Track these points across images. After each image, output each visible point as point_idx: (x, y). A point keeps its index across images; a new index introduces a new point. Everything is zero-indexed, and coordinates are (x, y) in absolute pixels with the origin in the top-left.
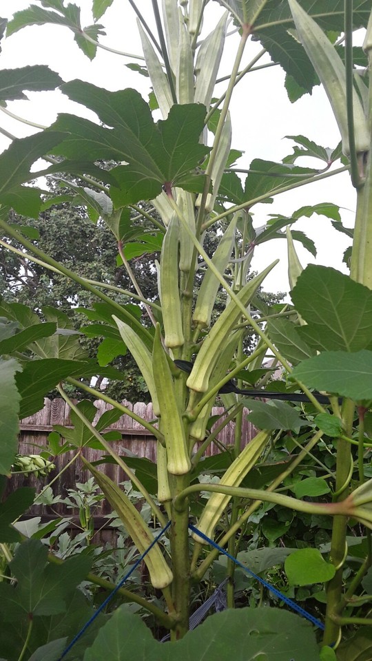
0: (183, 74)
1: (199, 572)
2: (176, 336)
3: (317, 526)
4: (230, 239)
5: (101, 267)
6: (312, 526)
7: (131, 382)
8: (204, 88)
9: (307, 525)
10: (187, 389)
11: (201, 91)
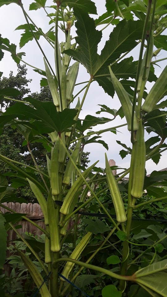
0: (63, 84)
1: (62, 294)
2: (56, 190)
3: (104, 262)
4: (78, 148)
5: (7, 137)
6: (102, 262)
7: (18, 191)
8: (70, 89)
9: (99, 262)
10: (60, 213)
11: (69, 89)
